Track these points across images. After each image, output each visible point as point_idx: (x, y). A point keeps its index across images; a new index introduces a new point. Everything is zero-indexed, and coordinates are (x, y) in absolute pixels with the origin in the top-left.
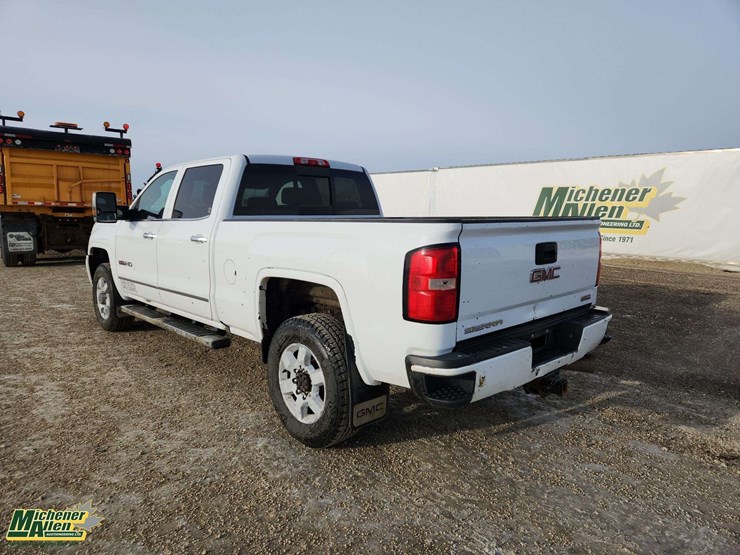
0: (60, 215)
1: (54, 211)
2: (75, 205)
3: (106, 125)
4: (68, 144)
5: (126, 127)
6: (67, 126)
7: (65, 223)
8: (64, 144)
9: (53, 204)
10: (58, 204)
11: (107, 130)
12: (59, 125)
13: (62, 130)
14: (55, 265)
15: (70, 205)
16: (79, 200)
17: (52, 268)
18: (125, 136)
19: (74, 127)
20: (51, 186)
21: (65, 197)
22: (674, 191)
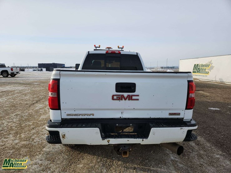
3: (118, 47)
5: (123, 47)
6: (109, 48)
11: (119, 48)
13: (108, 49)
18: (123, 49)
19: (111, 48)
22: (213, 65)
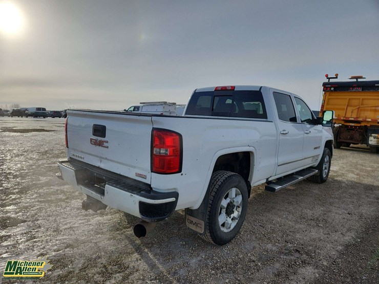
0: (348, 124)
1: (345, 122)
2: (353, 119)
4: (355, 87)
6: (358, 78)
7: (352, 129)
8: (353, 87)
9: (342, 118)
10: (345, 119)
12: (352, 78)
13: (355, 80)
14: (355, 151)
15: (350, 119)
16: (355, 117)
17: (354, 152)
19: (361, 78)
20: (343, 109)
21: (348, 115)
